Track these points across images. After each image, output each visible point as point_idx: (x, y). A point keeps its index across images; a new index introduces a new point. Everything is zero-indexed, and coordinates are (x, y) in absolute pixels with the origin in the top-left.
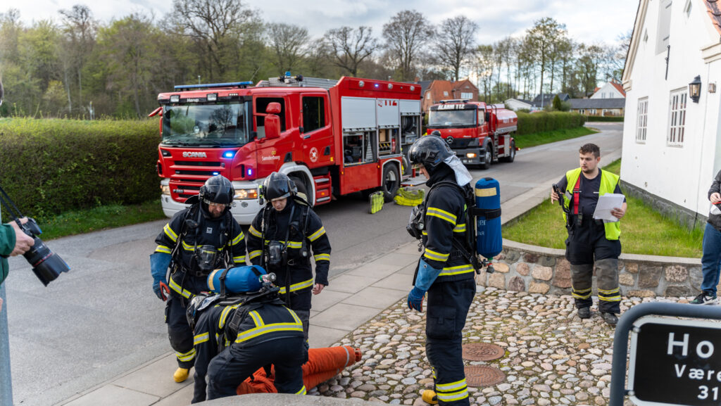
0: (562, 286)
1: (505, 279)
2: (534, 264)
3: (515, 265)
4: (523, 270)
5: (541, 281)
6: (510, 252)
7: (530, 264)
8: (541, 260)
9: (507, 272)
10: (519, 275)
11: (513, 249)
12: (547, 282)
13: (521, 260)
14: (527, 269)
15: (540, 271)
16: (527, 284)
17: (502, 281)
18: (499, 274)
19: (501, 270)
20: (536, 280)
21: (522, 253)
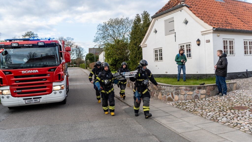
0: (208, 94)
1: (192, 96)
2: (200, 90)
3: (195, 91)
4: (197, 92)
5: (203, 94)
6: (192, 88)
7: (199, 90)
8: (202, 88)
9: (192, 94)
10: (196, 94)
11: (193, 87)
12: (205, 94)
13: (196, 89)
14: (199, 92)
15: (203, 91)
16: (199, 96)
17: (192, 97)
18: (190, 95)
19: (190, 94)
20: (202, 94)
21: (196, 87)
